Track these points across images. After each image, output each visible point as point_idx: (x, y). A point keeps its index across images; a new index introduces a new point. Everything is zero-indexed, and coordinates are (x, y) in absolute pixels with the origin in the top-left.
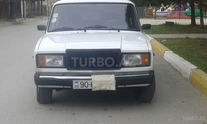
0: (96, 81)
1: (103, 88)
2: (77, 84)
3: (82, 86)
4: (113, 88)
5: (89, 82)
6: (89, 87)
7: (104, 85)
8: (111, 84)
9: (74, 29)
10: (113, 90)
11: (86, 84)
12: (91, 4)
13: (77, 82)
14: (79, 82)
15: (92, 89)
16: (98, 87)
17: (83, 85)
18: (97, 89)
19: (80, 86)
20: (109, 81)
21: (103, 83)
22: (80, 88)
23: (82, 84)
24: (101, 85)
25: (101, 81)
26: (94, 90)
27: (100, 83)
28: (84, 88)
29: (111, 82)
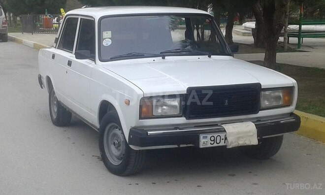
0: (232, 133)
1: (241, 143)
2: (205, 140)
3: (212, 142)
4: (254, 141)
5: (223, 135)
6: (222, 144)
7: (242, 138)
8: (252, 135)
9: (145, 55)
10: (255, 144)
11: (218, 138)
12: (157, 16)
13: (206, 137)
14: (209, 136)
15: (226, 146)
16: (235, 142)
17: (214, 140)
18: (234, 145)
19: (210, 142)
20: (250, 132)
21: (242, 135)
22: (209, 145)
23: (212, 139)
24: (239, 138)
25: (238, 133)
26: (231, 147)
27: (238, 136)
28: (215, 145)
29: (251, 134)
